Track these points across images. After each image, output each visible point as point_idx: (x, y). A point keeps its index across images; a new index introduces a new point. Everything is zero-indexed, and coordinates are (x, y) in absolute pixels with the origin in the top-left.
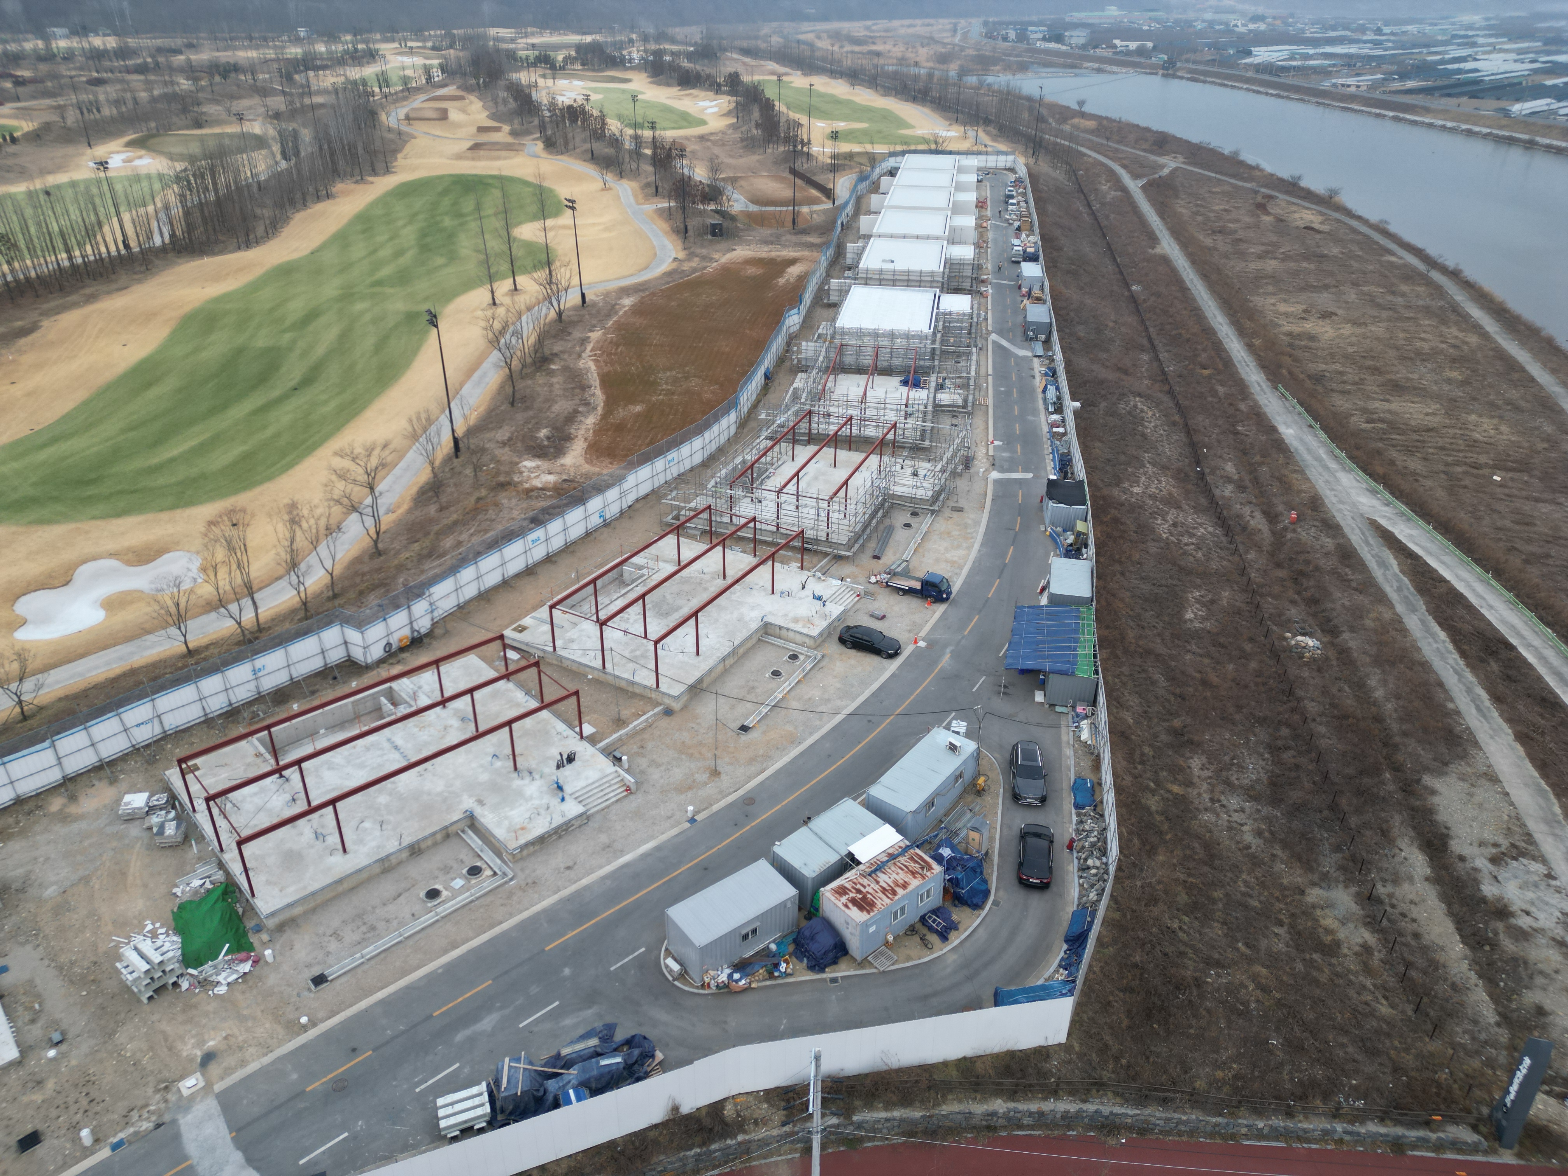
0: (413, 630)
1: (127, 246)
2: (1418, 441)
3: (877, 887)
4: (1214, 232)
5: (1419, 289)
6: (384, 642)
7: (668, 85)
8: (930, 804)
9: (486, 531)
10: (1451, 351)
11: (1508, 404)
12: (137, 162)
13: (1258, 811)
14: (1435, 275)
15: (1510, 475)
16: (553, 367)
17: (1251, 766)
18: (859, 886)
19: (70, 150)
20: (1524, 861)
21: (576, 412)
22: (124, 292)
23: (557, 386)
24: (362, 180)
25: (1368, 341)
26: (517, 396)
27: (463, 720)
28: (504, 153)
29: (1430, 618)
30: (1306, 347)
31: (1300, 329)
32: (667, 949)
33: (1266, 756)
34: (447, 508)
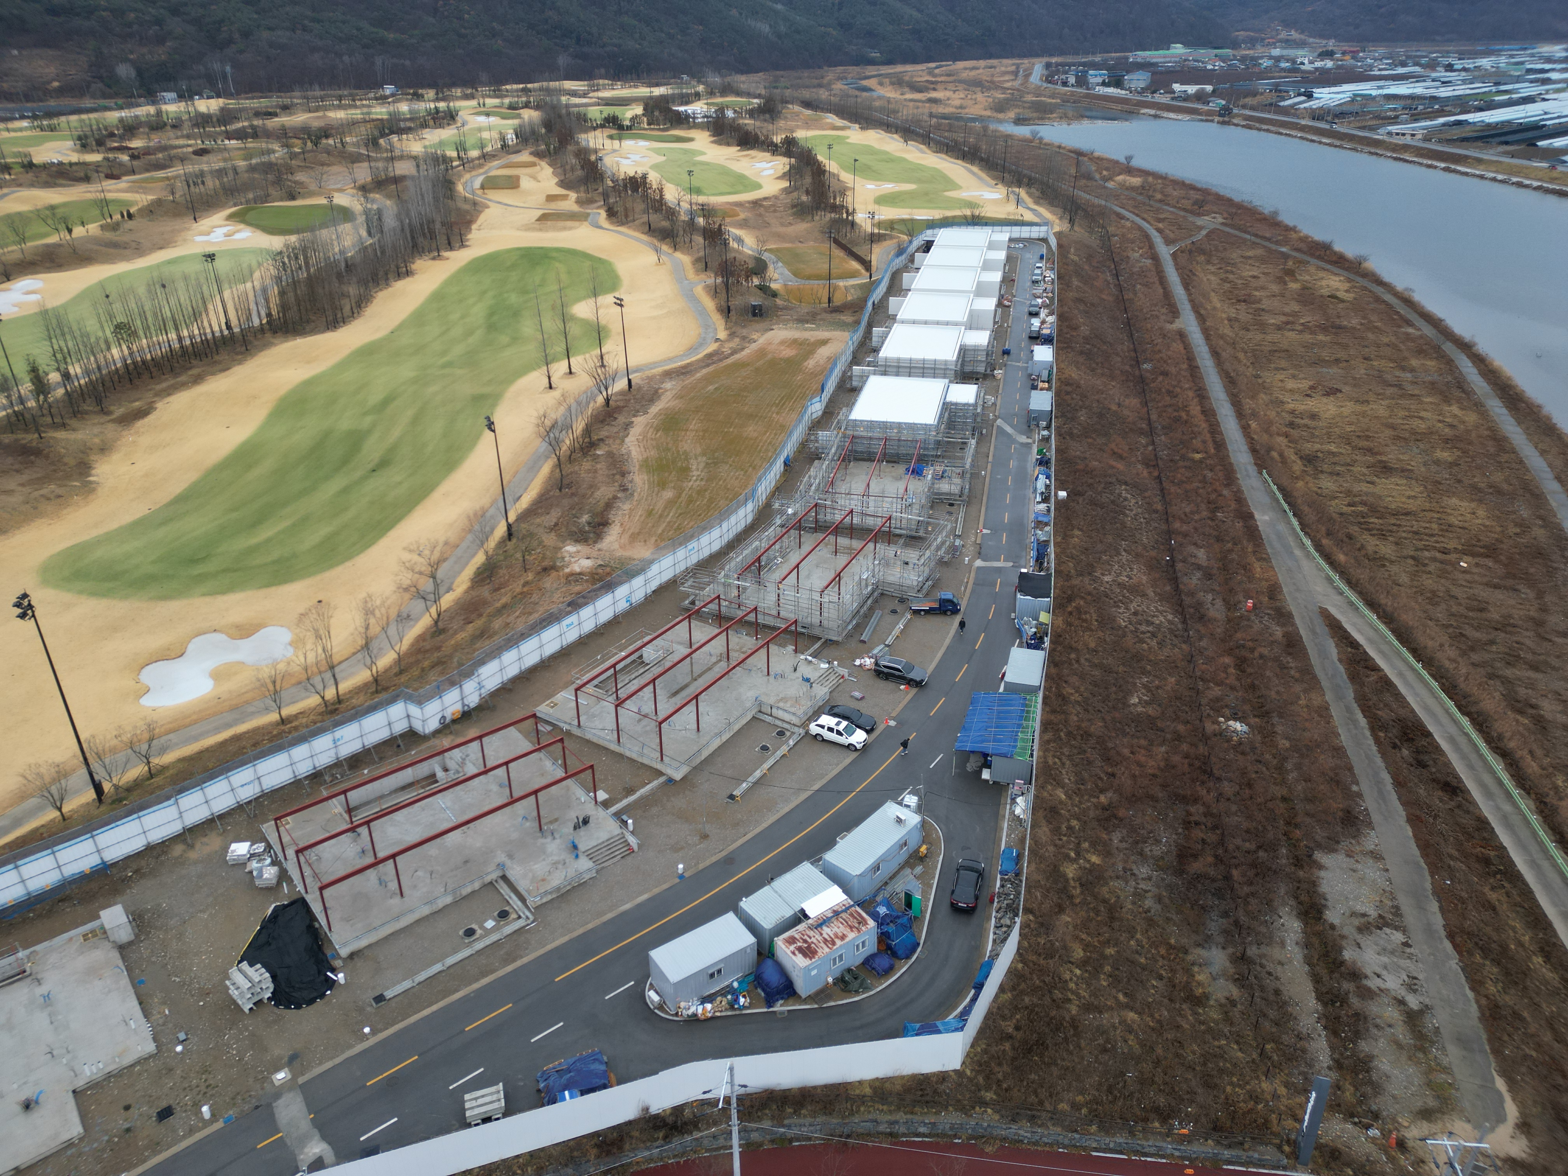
0: (464, 705)
1: (229, 327)
2: (1394, 525)
3: (820, 938)
4: (1239, 301)
5: (1429, 363)
6: (440, 716)
7: (728, 144)
8: (876, 868)
9: (530, 614)
10: (1447, 430)
11: (1491, 487)
12: (238, 236)
13: (1163, 879)
14: (1449, 348)
15: (1477, 560)
16: (598, 452)
17: (1164, 840)
18: (806, 937)
19: (177, 224)
20: (1387, 930)
21: (615, 498)
22: (227, 373)
23: (601, 472)
24: (438, 257)
25: (1367, 420)
26: (565, 482)
27: (501, 786)
28: (569, 224)
29: (1355, 705)
30: (1306, 426)
31: (1303, 407)
32: (651, 984)
33: (1180, 830)
34: (499, 589)
